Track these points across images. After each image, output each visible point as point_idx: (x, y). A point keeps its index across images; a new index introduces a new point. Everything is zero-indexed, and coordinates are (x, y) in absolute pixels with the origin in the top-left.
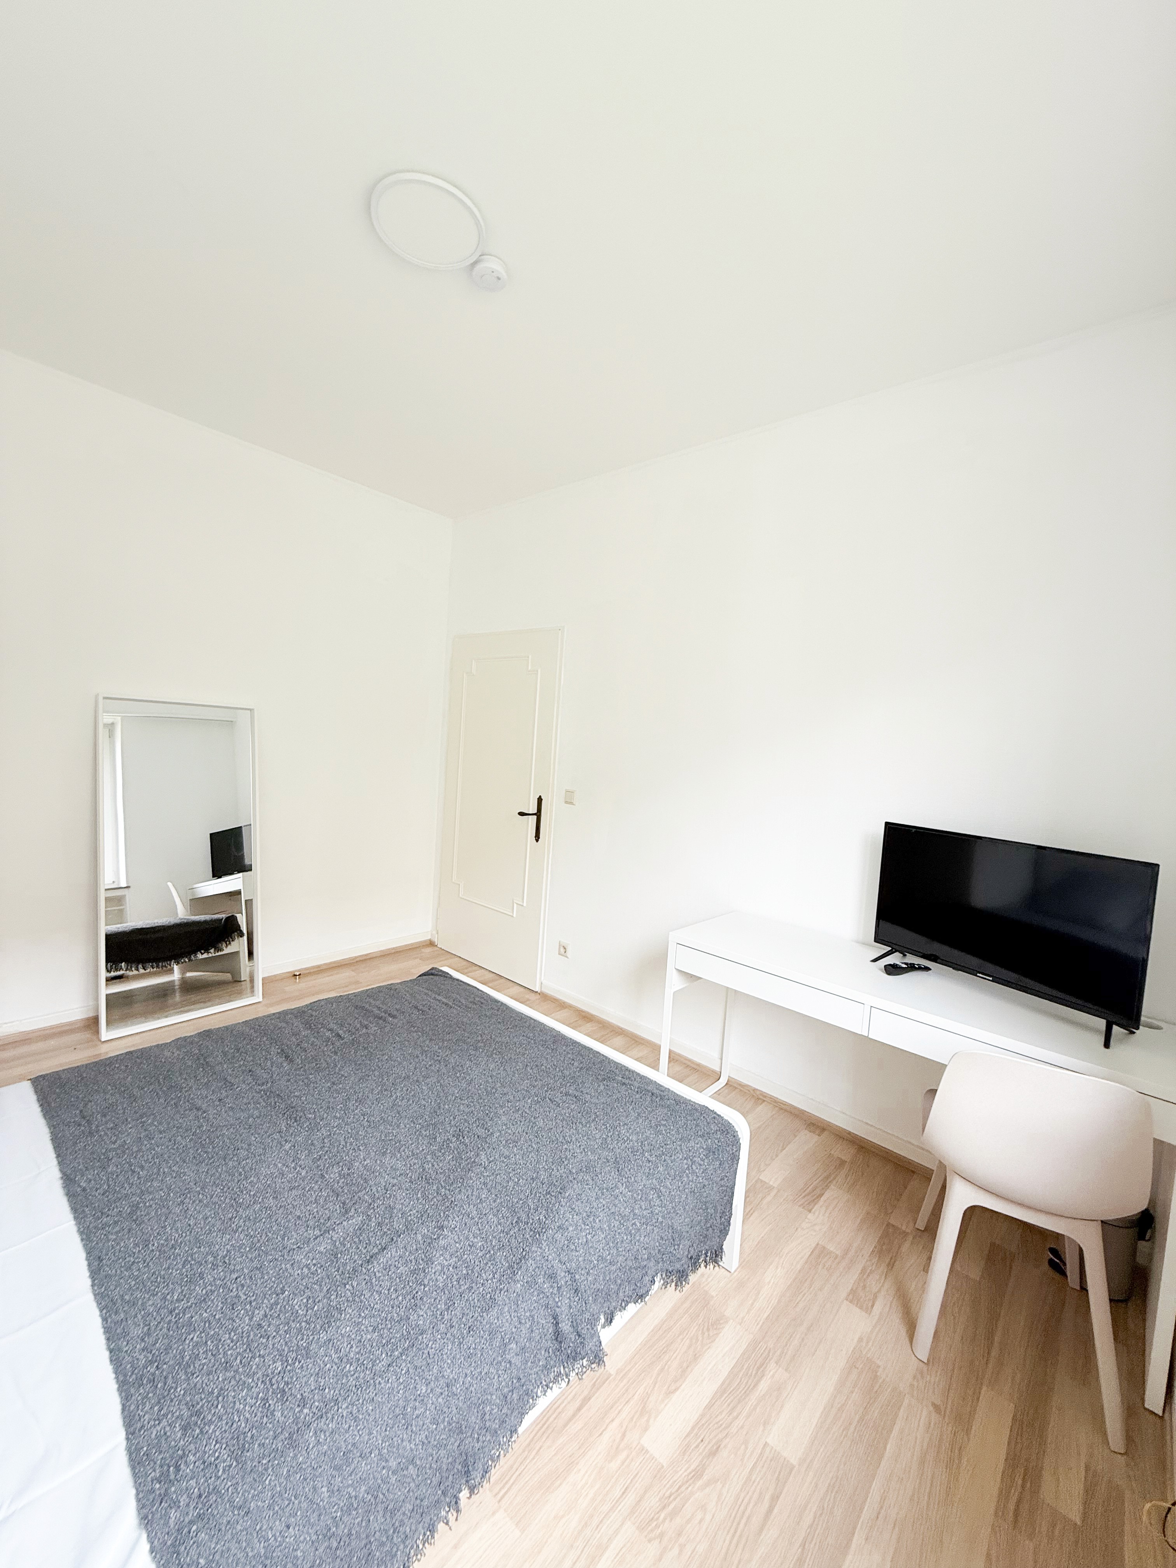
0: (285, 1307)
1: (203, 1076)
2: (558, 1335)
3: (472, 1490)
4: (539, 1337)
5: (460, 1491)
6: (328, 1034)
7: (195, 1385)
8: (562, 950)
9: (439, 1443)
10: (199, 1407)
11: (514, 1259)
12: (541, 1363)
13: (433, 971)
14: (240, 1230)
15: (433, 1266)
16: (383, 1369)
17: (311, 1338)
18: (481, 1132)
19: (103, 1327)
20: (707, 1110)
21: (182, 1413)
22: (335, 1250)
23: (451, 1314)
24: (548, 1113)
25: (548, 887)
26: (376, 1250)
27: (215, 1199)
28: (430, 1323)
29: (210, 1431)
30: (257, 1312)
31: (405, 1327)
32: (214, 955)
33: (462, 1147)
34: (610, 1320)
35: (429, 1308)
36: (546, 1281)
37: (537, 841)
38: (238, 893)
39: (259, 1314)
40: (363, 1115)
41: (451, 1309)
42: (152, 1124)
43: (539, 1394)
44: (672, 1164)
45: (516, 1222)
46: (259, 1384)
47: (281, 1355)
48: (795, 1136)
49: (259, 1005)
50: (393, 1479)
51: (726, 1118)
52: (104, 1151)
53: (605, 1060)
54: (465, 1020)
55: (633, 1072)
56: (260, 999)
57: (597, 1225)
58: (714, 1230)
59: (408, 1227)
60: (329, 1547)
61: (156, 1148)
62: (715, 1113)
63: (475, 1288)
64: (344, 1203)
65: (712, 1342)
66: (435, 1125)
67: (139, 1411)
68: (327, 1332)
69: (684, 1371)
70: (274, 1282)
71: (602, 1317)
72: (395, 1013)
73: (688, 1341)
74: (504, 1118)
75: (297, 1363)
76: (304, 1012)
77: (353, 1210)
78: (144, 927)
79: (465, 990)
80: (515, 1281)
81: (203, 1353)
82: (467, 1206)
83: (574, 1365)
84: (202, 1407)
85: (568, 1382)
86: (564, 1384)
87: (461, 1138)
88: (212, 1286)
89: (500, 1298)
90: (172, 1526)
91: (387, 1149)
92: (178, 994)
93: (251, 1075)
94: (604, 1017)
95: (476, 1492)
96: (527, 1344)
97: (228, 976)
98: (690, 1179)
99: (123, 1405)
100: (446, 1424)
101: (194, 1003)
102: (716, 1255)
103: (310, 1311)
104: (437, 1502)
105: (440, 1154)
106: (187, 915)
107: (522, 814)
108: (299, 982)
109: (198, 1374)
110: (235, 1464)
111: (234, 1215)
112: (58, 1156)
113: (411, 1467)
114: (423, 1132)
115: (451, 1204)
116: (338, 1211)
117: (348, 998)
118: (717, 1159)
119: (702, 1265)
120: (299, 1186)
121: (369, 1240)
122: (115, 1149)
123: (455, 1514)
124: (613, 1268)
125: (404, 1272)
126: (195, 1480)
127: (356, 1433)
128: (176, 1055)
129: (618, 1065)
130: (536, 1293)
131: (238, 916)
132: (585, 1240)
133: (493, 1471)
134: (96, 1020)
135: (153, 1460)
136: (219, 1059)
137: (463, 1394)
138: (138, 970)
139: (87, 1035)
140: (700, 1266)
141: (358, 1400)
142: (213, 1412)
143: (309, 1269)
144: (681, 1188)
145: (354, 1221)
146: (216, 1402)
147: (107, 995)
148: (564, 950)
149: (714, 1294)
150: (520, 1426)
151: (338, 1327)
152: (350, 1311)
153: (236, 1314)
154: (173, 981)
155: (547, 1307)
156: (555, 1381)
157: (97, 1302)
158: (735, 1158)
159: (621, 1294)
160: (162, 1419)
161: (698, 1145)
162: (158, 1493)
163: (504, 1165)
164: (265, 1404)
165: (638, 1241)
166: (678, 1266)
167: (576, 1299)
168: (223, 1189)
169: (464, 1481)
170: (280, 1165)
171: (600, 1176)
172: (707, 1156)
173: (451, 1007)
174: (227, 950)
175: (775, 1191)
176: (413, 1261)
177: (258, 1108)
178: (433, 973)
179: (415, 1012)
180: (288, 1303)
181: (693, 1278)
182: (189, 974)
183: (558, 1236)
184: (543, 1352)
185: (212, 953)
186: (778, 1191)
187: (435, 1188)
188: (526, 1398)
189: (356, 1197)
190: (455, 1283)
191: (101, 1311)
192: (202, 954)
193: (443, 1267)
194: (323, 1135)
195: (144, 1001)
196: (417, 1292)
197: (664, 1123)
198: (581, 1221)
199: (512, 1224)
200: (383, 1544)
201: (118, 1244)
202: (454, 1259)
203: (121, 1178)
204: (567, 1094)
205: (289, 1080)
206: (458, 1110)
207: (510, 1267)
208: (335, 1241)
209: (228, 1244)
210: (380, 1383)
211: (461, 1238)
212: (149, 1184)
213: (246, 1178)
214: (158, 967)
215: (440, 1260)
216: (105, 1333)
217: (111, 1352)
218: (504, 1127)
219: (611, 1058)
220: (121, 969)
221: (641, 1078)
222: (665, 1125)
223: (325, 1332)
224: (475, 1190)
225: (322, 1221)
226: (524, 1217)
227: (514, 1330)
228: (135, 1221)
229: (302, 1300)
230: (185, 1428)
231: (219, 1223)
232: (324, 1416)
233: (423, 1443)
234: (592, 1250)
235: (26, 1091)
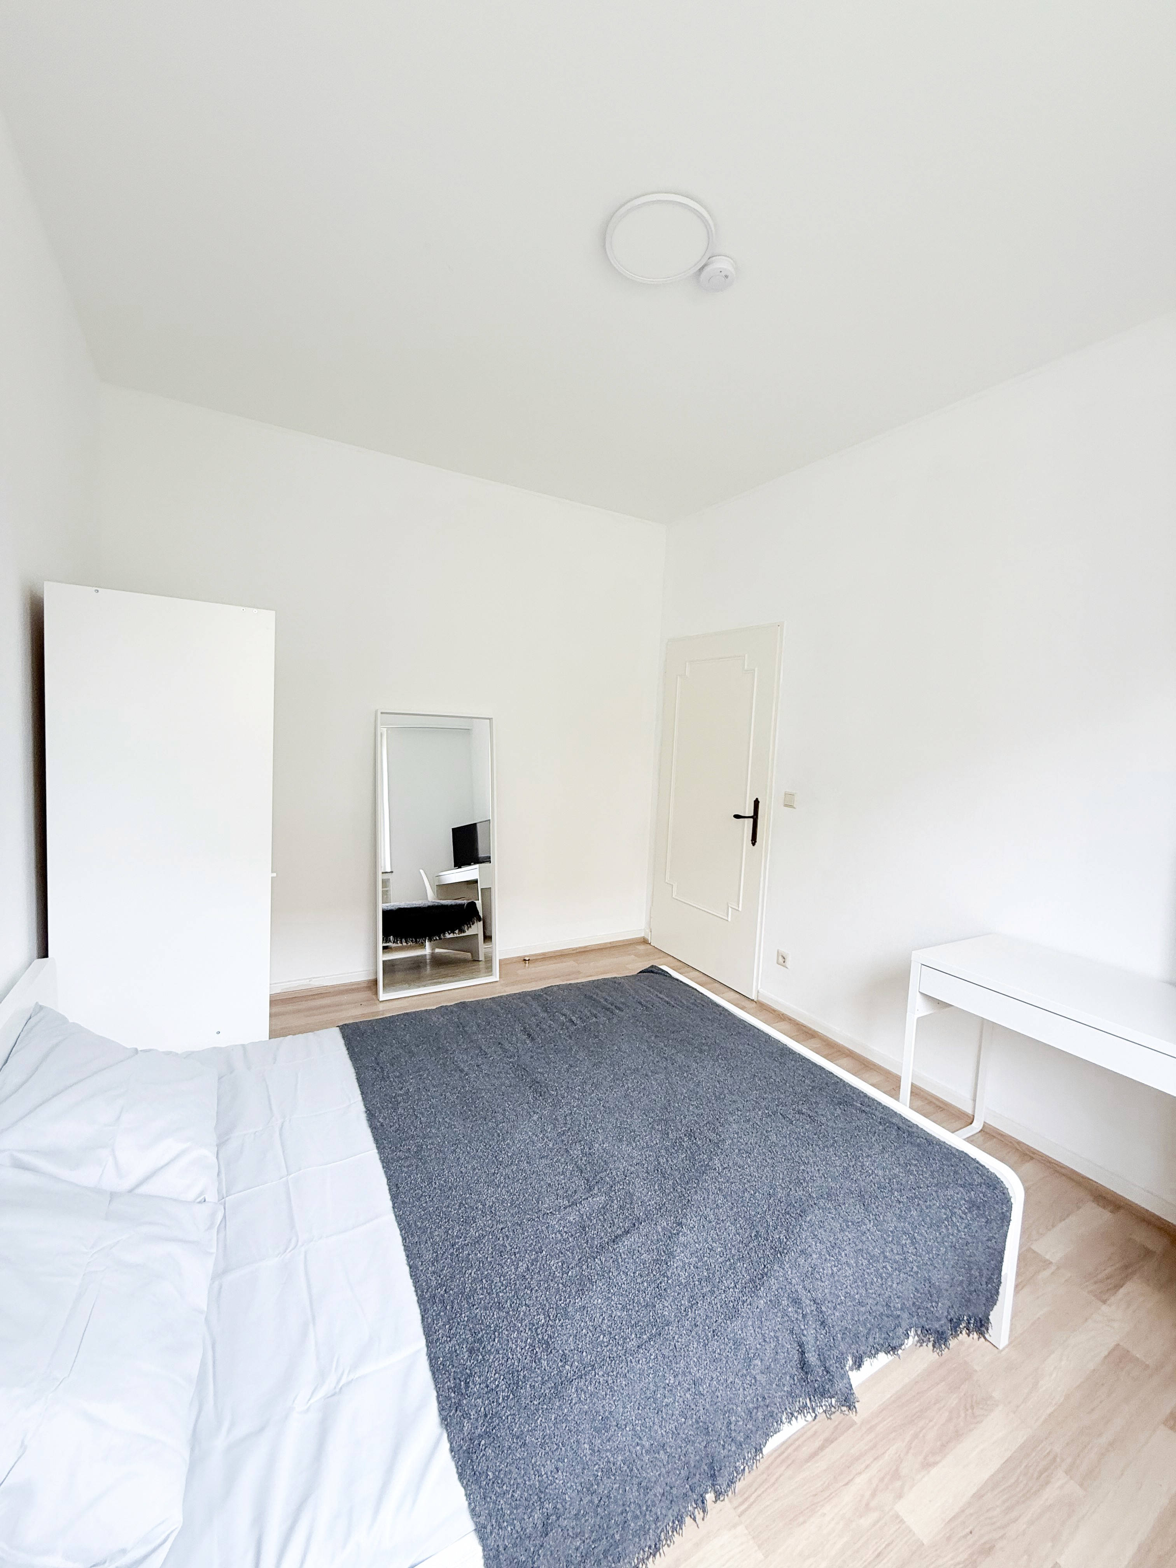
0: (543, 1265)
1: (463, 1042)
2: (803, 1365)
3: (718, 1495)
4: (784, 1361)
5: (706, 1492)
6: (562, 1018)
7: (476, 1315)
8: (781, 960)
9: (687, 1437)
10: (480, 1335)
11: (755, 1273)
12: (785, 1389)
13: (653, 969)
14: (502, 1185)
15: (675, 1260)
16: (633, 1349)
17: (568, 1300)
18: (713, 1136)
19: (404, 1245)
20: (967, 1158)
21: (467, 1337)
22: (583, 1223)
23: (695, 1313)
24: (781, 1129)
25: (766, 894)
26: (619, 1232)
27: (480, 1154)
28: (675, 1316)
29: (491, 1360)
30: (521, 1264)
31: (651, 1314)
32: (458, 935)
33: (694, 1148)
34: (858, 1363)
35: (673, 1301)
36: (790, 1305)
37: (754, 844)
38: (476, 882)
39: (523, 1267)
40: (600, 1100)
41: (695, 1307)
42: (427, 1078)
43: (784, 1420)
44: (927, 1211)
45: (755, 1235)
46: (527, 1330)
47: (543, 1309)
48: (1079, 1208)
49: (497, 984)
50: (646, 1458)
51: (991, 1170)
52: (394, 1095)
53: (839, 1083)
54: (688, 1020)
55: (873, 1100)
56: (498, 979)
57: (844, 1260)
58: (978, 1295)
59: (648, 1216)
60: (591, 1501)
61: (432, 1100)
62: (978, 1162)
63: (717, 1293)
64: (588, 1180)
65: (978, 1422)
66: (666, 1121)
67: (435, 1325)
68: (581, 1298)
69: (943, 1446)
70: (533, 1240)
71: (850, 1358)
72: (621, 1006)
73: (947, 1414)
74: (734, 1126)
75: (557, 1321)
76: (541, 996)
77: (596, 1188)
78: (406, 907)
79: (685, 991)
80: (758, 1296)
81: (480, 1289)
82: (704, 1208)
83: (822, 1401)
84: (482, 1336)
85: (815, 1418)
86: (809, 1418)
87: (693, 1138)
88: (483, 1231)
89: (744, 1310)
90: (466, 1434)
91: (623, 1136)
92: (428, 967)
93: (500, 1047)
94: (829, 1035)
95: (722, 1498)
96: (772, 1364)
97: (468, 956)
98: (950, 1231)
99: (423, 1316)
100: (694, 1420)
101: (446, 976)
102: (981, 1325)
103: (565, 1275)
104: (685, 1495)
105: (673, 1151)
106: (435, 899)
107: (737, 817)
108: (528, 967)
109: (477, 1306)
110: (511, 1396)
111: (496, 1171)
112: (362, 1093)
113: (662, 1452)
114: (656, 1126)
115: (688, 1202)
116: (583, 1187)
117: (578, 987)
118: (983, 1215)
119: (964, 1332)
120: (547, 1156)
121: (613, 1220)
122: (401, 1095)
123: (701, 1513)
124: (863, 1309)
125: (647, 1259)
126: (481, 1399)
127: (612, 1402)
128: (441, 1020)
129: (854, 1089)
130: (779, 1314)
131: (476, 902)
132: (830, 1272)
133: (737, 1483)
134: (375, 982)
135: (448, 1371)
136: (474, 1029)
137: (709, 1397)
138: (402, 943)
139: (368, 994)
140: (961, 1332)
141: (613, 1372)
142: (491, 1344)
143: (562, 1235)
144: (939, 1240)
145: (598, 1199)
146: (493, 1336)
147: (383, 961)
148: (783, 960)
149: (976, 1368)
150: (764, 1446)
151: (591, 1297)
152: (601, 1285)
153: (504, 1261)
154: (425, 955)
155: (792, 1332)
156: (800, 1411)
157: (398, 1222)
158: (1005, 1219)
159: (871, 1339)
160: (453, 1338)
161: (956, 1193)
162: (453, 1401)
163: (738, 1174)
164: (533, 1350)
165: (891, 1286)
166: (937, 1326)
167: (823, 1332)
168: (485, 1146)
169: (710, 1483)
170: (530, 1133)
171: (843, 1207)
172: (969, 1209)
173: (673, 1006)
174: (468, 933)
175: (1053, 1268)
176: (655, 1251)
177: (508, 1079)
178: (652, 971)
179: (640, 1007)
180: (546, 1263)
181: (952, 1343)
182: (437, 950)
183: (801, 1261)
184: (788, 1378)
185: (457, 934)
186: (1058, 1268)
187: (671, 1183)
188: (771, 1420)
189: (598, 1177)
190: (697, 1283)
191: (401, 1231)
192: (449, 934)
193: (684, 1264)
194: (565, 1112)
195: (405, 969)
196: (661, 1283)
197: (915, 1162)
198: (825, 1250)
199: (751, 1236)
200: (636, 1517)
201: (410, 1176)
202: (695, 1259)
203: (408, 1121)
204: (800, 1112)
205: (532, 1057)
206: (688, 1111)
207: (752, 1280)
208: (582, 1215)
209: (493, 1196)
210: (631, 1362)
211: (700, 1239)
212: (429, 1129)
213: (504, 1140)
214: (416, 942)
215: (681, 1257)
216: (405, 1250)
217: (410, 1268)
218: (736, 1135)
219: (846, 1081)
220: (390, 941)
221: (883, 1108)
222: (916, 1165)
223: (579, 1298)
224: (711, 1194)
225: (570, 1193)
226: (763, 1231)
227: (758, 1346)
228: (421, 1159)
229: (558, 1263)
230: (471, 1351)
231: (484, 1176)
232: (583, 1377)
233: (673, 1432)
234: (838, 1285)
235: (335, 1034)
